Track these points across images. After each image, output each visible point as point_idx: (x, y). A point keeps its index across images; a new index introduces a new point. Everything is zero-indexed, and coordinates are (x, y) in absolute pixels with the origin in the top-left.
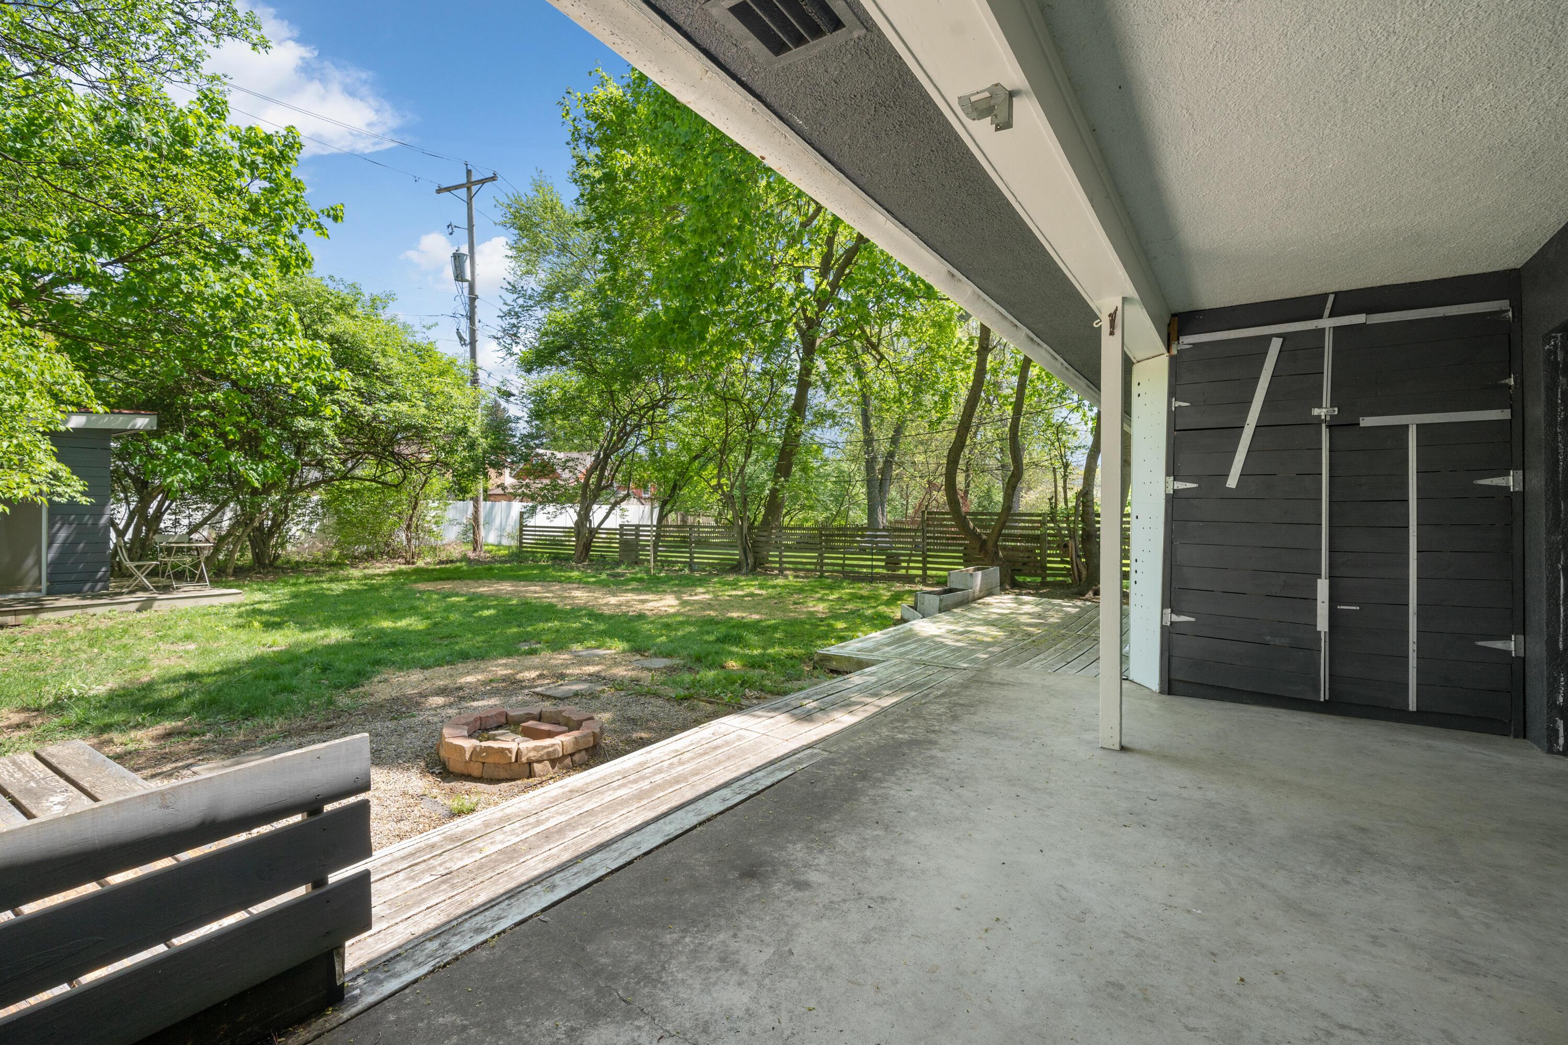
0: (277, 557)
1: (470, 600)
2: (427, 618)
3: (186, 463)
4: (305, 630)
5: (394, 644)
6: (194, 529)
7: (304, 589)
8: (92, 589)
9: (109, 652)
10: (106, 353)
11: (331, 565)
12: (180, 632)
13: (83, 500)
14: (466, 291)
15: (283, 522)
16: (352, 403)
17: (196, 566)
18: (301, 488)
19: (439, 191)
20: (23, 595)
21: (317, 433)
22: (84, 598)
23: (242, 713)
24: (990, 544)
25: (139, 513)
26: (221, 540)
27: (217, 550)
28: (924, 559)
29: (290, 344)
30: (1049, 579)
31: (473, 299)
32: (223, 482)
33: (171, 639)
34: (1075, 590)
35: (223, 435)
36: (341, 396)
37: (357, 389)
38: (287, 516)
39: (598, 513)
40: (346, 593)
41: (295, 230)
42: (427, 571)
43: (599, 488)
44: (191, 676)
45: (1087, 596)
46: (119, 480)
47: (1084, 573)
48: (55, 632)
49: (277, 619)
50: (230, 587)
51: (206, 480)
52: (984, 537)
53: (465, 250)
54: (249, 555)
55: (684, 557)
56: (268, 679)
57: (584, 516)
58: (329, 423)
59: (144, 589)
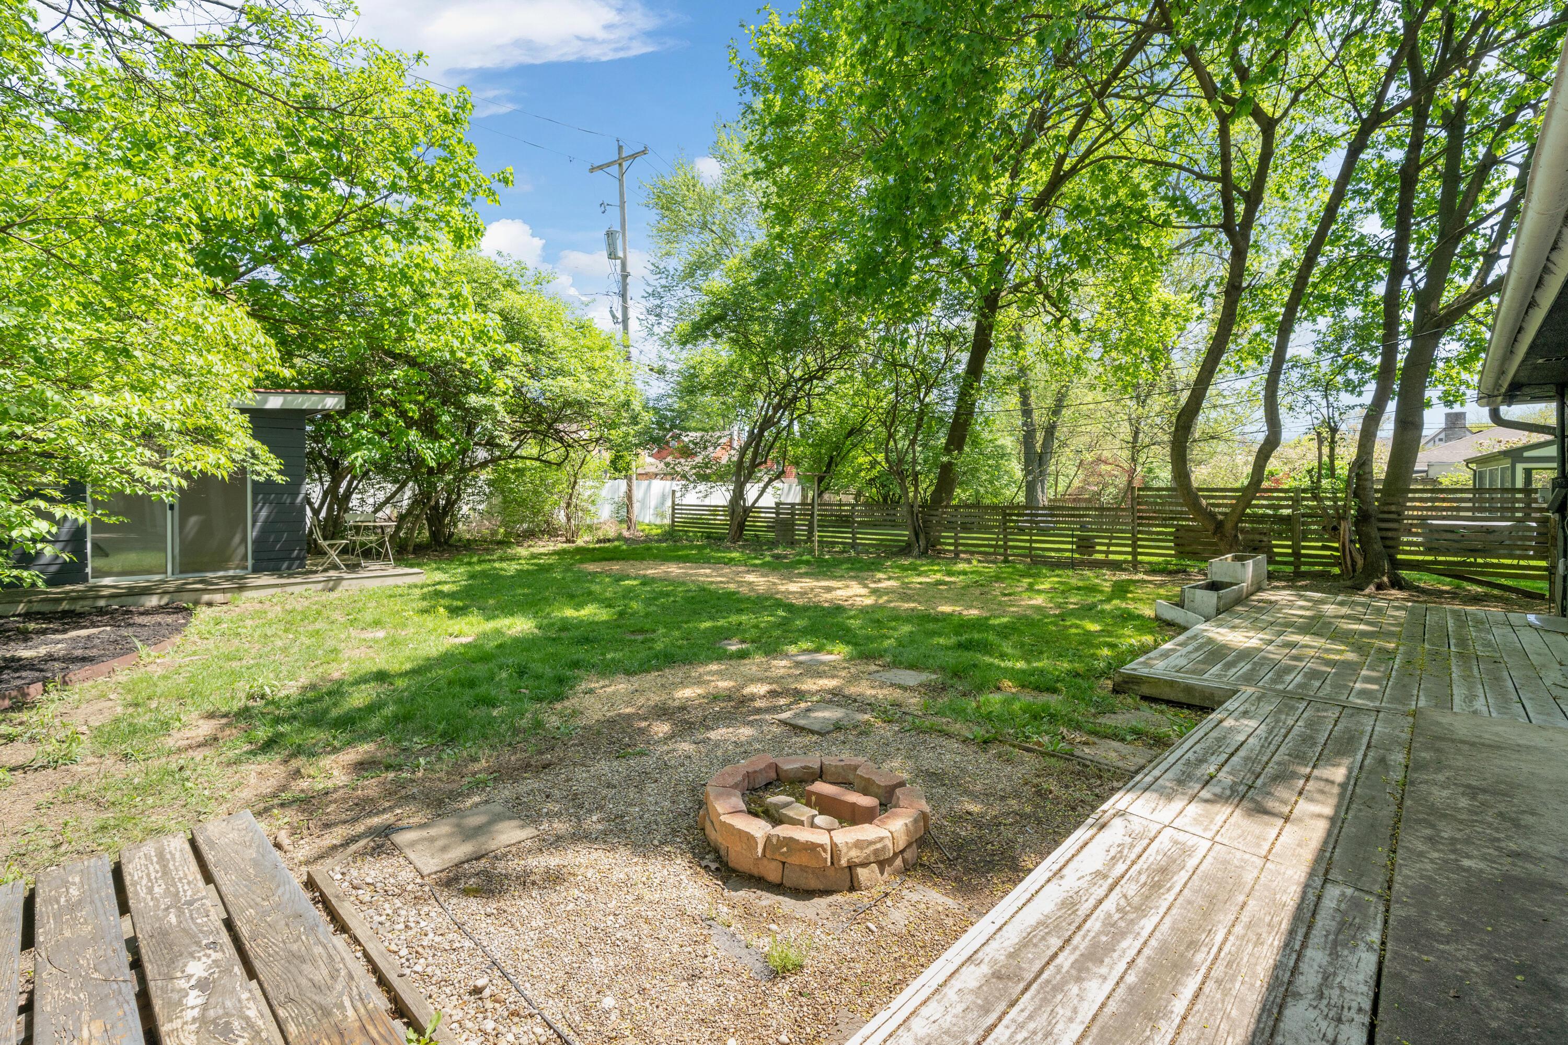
0: (451, 535)
1: (644, 584)
2: (610, 606)
3: (370, 441)
4: (488, 619)
5: (586, 640)
6: (378, 508)
7: (478, 568)
8: (289, 568)
9: (303, 638)
10: (300, 336)
11: (499, 543)
12: (369, 616)
13: (279, 479)
14: (619, 268)
15: (455, 501)
16: (521, 378)
17: (382, 544)
18: (472, 468)
19: (592, 170)
20: (231, 573)
21: (489, 410)
22: (281, 577)
23: (441, 736)
24: (1229, 526)
25: (331, 492)
26: (401, 518)
27: (398, 528)
28: (1134, 542)
29: (463, 318)
30: (1303, 568)
31: (625, 276)
32: (404, 462)
33: (362, 625)
34: (1349, 583)
35: (403, 414)
36: (511, 370)
37: (525, 365)
38: (459, 495)
39: (751, 492)
40: (520, 573)
41: (468, 198)
42: (588, 550)
43: (754, 465)
44: (381, 676)
45: (1367, 591)
46: (314, 461)
47: (1360, 562)
48: (257, 612)
49: (460, 604)
50: (412, 566)
51: (389, 460)
52: (1220, 517)
53: (617, 227)
54: (427, 533)
55: (847, 538)
56: (462, 685)
57: (739, 494)
58: (501, 399)
59: (335, 567)
